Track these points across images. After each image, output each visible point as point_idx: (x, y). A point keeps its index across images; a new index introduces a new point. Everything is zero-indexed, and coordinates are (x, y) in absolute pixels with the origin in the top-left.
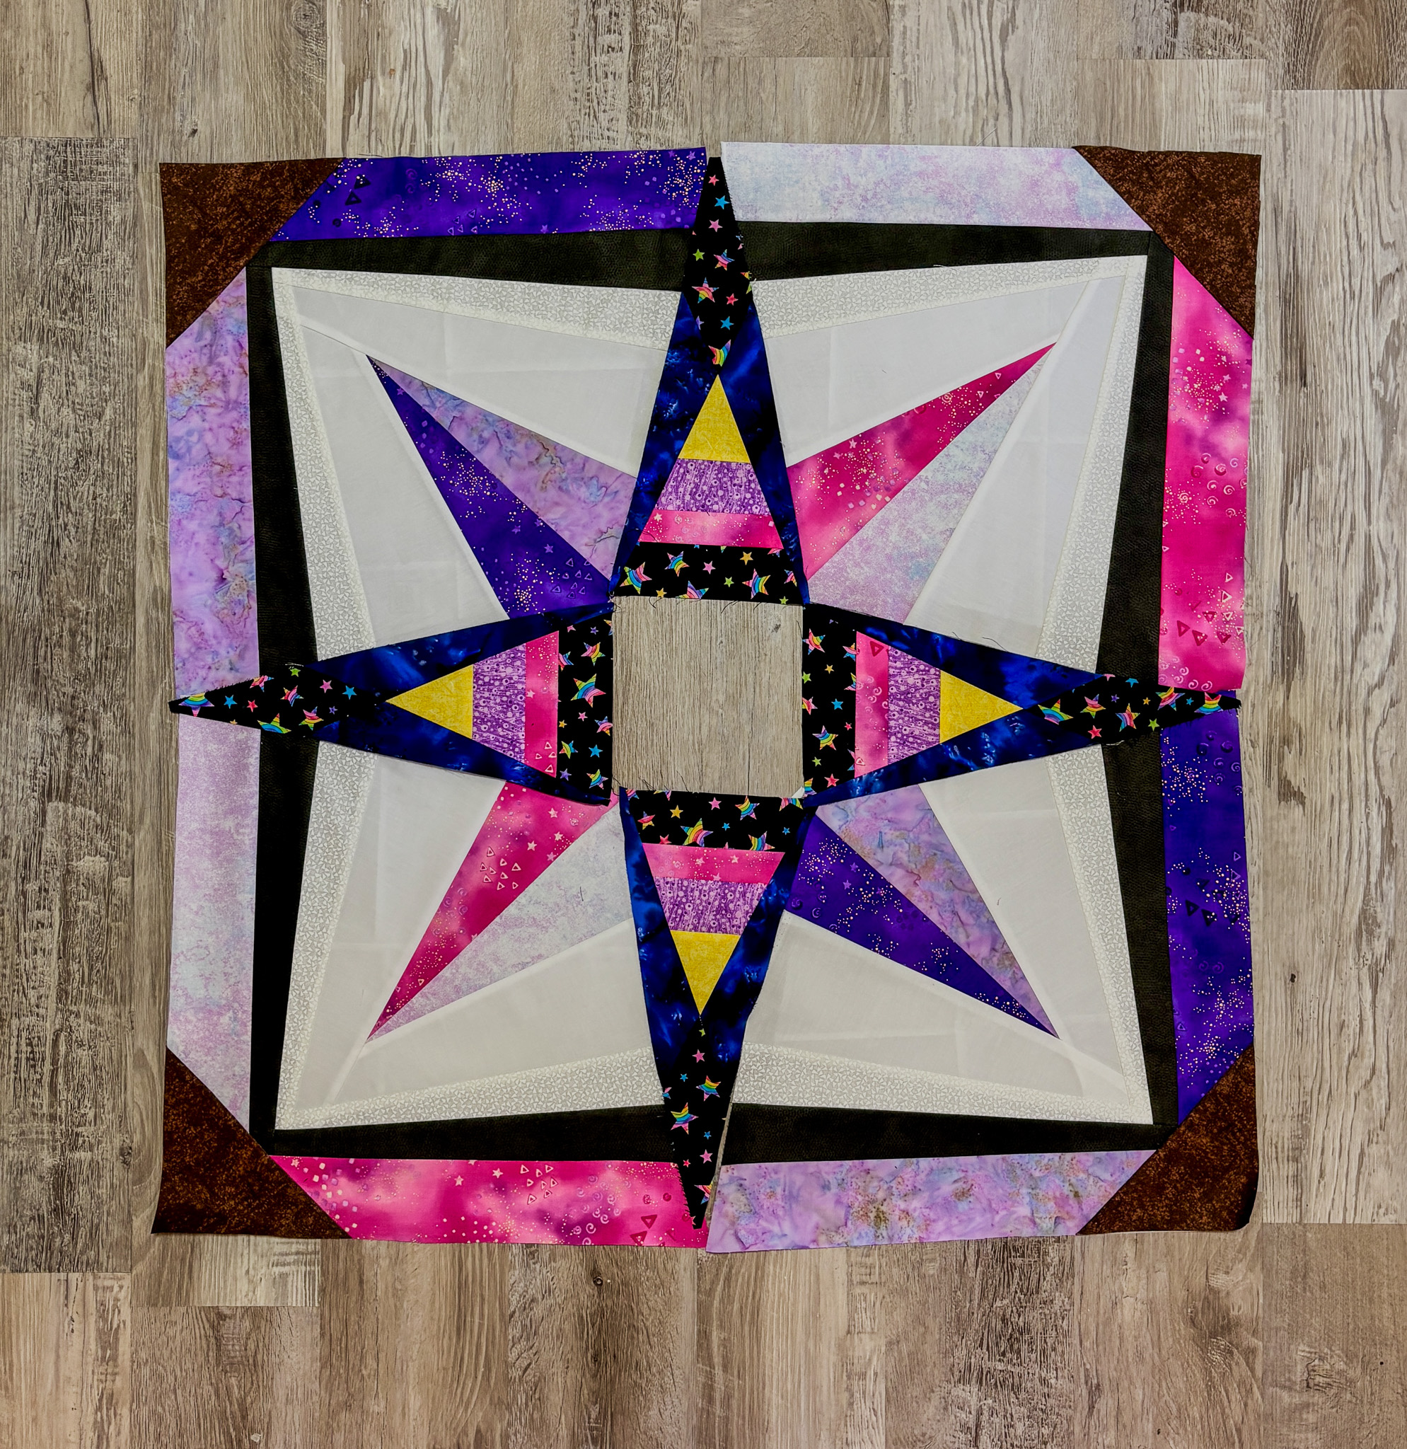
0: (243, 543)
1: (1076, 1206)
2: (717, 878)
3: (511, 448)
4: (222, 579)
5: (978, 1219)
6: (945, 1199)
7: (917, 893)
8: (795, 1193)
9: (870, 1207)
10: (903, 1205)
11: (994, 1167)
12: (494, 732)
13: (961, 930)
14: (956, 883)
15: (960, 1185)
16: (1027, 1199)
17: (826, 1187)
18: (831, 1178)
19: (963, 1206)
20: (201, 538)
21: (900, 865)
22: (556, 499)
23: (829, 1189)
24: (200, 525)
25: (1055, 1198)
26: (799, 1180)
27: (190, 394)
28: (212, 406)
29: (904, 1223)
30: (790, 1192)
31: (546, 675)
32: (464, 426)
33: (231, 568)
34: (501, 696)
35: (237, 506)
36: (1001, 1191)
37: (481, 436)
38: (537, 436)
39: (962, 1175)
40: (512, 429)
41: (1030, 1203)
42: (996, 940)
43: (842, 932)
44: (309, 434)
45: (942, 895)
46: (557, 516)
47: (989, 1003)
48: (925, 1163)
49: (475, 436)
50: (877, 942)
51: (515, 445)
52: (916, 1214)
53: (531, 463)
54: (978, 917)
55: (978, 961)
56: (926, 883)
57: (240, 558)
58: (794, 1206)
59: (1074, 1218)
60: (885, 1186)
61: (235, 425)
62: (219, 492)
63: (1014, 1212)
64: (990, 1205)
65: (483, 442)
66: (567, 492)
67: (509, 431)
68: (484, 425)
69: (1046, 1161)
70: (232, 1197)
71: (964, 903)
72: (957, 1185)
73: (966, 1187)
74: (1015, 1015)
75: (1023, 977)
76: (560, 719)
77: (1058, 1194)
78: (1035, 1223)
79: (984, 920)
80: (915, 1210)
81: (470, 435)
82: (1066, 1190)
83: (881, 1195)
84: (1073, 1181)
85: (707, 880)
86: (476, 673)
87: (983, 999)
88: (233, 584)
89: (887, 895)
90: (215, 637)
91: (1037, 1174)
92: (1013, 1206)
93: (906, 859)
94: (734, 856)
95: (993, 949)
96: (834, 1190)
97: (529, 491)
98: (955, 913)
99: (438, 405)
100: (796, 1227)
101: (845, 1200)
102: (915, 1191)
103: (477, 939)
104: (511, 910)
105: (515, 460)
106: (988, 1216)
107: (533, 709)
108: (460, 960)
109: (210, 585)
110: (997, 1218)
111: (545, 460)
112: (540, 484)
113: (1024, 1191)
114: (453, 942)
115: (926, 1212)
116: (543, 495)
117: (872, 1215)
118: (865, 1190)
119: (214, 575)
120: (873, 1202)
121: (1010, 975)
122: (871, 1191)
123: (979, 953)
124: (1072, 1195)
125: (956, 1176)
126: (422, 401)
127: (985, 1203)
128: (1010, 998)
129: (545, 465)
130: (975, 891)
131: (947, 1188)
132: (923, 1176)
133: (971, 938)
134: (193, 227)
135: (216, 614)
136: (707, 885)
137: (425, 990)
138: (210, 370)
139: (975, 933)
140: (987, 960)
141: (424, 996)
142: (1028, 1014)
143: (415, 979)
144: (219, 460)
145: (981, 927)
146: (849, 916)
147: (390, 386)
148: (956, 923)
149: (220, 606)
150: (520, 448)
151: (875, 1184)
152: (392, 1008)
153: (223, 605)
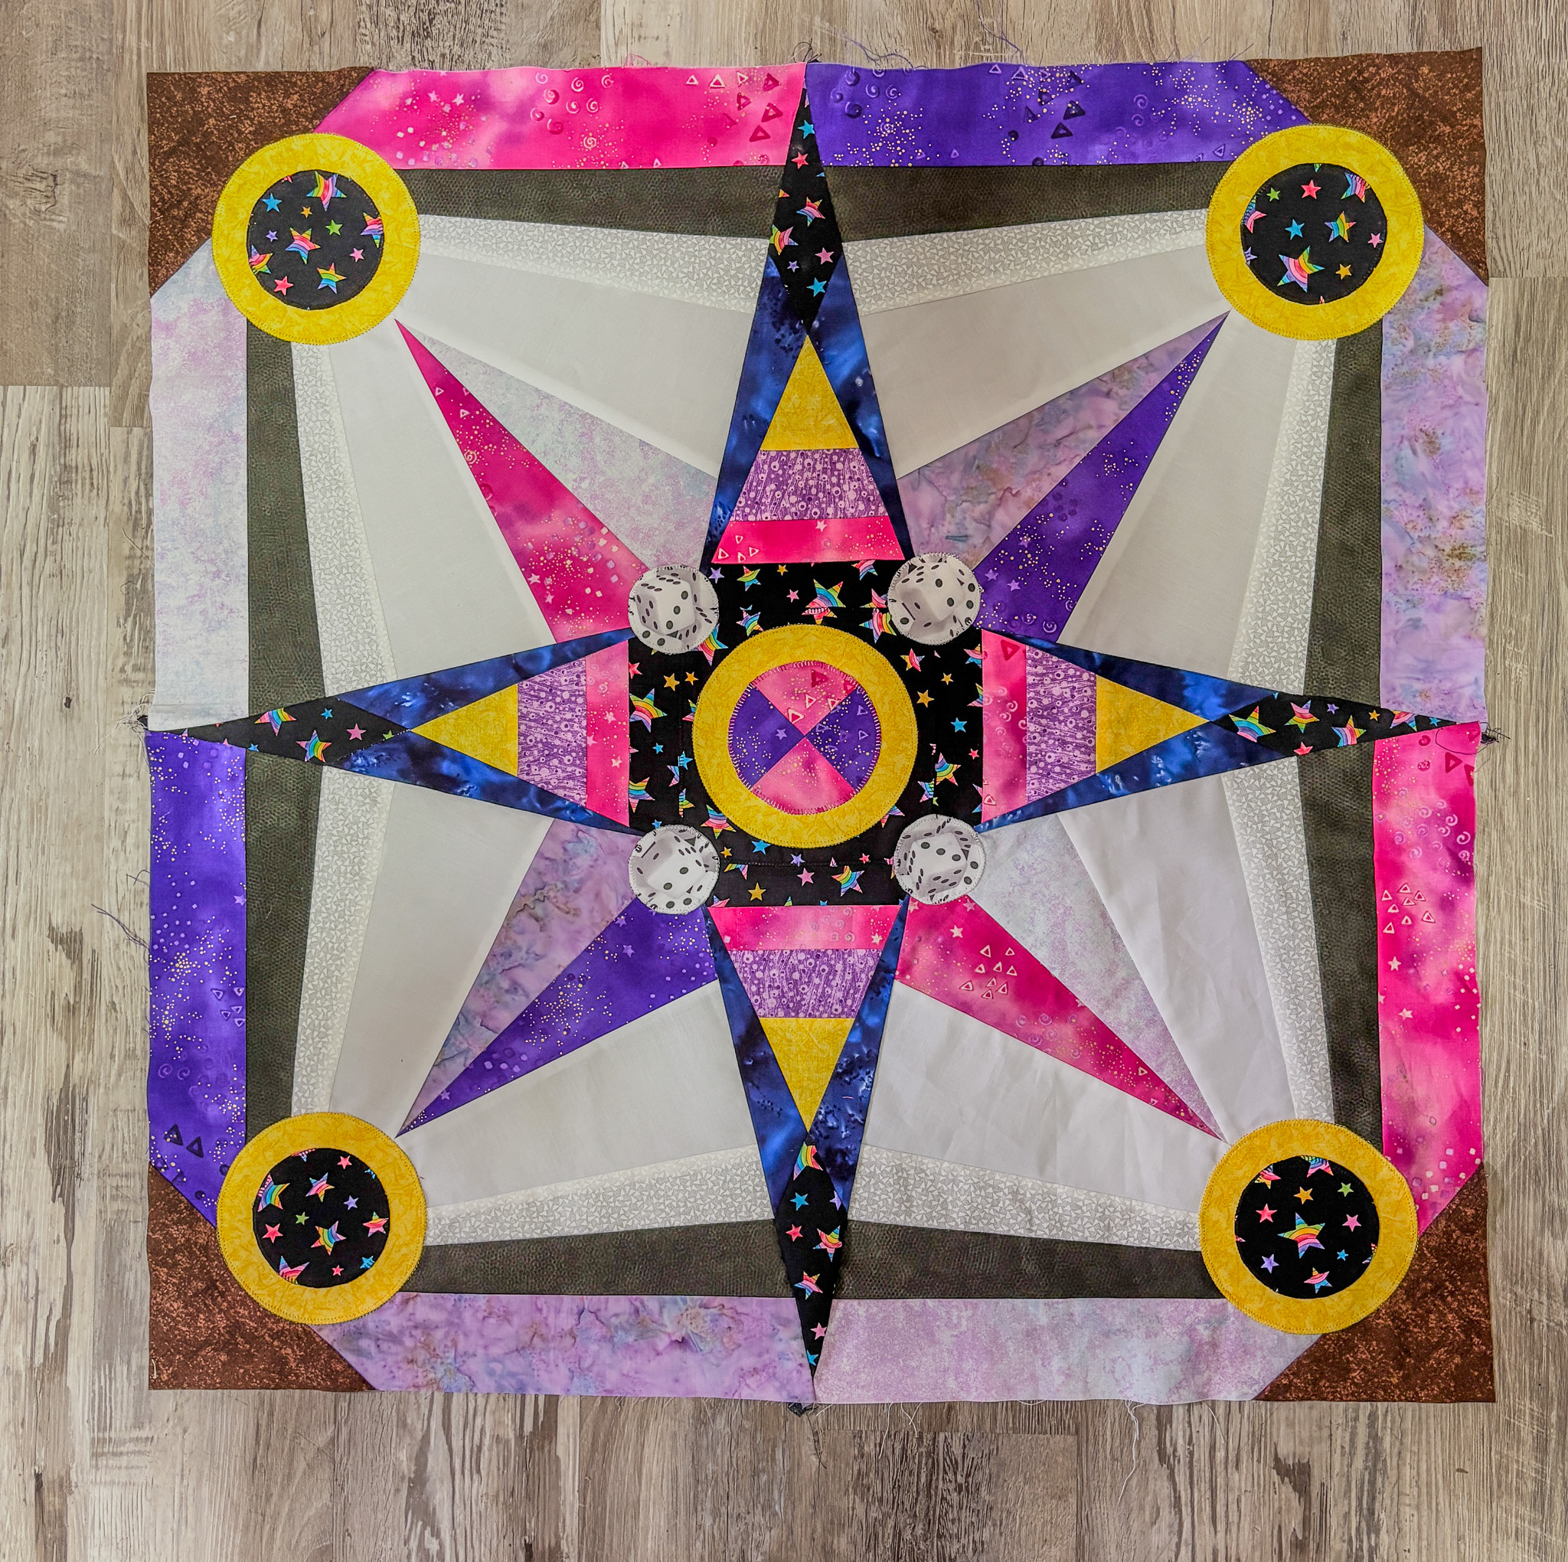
0: (637, 1311)
1: (1455, 294)
2: (591, 741)
3: (523, 953)
4: (683, 1343)
5: (1467, 423)
6: (1437, 468)
7: (1028, 493)
8: (1422, 665)
9: (1447, 565)
10: (1443, 524)
11: (1396, 402)
12: (769, 480)
13: (1081, 435)
14: (1018, 441)
15: (1419, 447)
16: (1442, 359)
17: (1415, 624)
18: (1404, 618)
19: (1446, 443)
20: (628, 1366)
21: (991, 514)
22: (592, 896)
23: (1419, 620)
24: (611, 1366)
25: (1444, 320)
26: (1406, 659)
27: (441, 1370)
28: (455, 1344)
29: (1466, 523)
30: (1423, 671)
31: (845, 546)
32: (494, 1013)
33: (669, 1330)
34: (817, 487)
35: (587, 1318)
36: (1430, 393)
37: (507, 991)
38: (508, 918)
39: (1406, 443)
40: (498, 950)
41: (1448, 355)
42: (1096, 389)
43: (1075, 594)
44: (496, 1218)
45: (1033, 459)
46: (613, 895)
47: (1179, 402)
48: (1388, 493)
49: (508, 998)
50: (1091, 549)
51: (520, 948)
52: (1456, 506)
53: (542, 929)
54: (1064, 412)
55: (1123, 415)
56: (1017, 483)
57: (656, 1316)
58: (1439, 667)
59: (1470, 297)
60: (1418, 545)
61: (480, 1315)
62: (569, 1341)
63: (1459, 376)
64: (1450, 407)
65: (515, 987)
66: (582, 881)
67: (502, 955)
68: (494, 987)
69: (1392, 331)
70: (1442, 1316)
71: (1045, 432)
72: (1419, 451)
73: (1422, 438)
74: (1197, 369)
75: (1146, 356)
76: (789, 566)
77: (1440, 317)
78: (1474, 350)
79: (1068, 405)
80: (1450, 508)
81: (506, 1006)
82: (1435, 305)
83: (1430, 552)
84: (1421, 295)
85: (587, 728)
86: (846, 451)
87: (1173, 410)
88: (689, 1328)
89: (1030, 533)
90: (760, 1355)
91: (1410, 344)
92: (1451, 378)
93: (982, 506)
94: (620, 762)
95: (1108, 395)
96: (1420, 613)
97: (579, 932)
98: (1058, 443)
99: (465, 1046)
100: (1466, 666)
101: (1436, 599)
102: (1425, 506)
103: (1082, 999)
104: (1042, 955)
105: (538, 948)
106: (1464, 409)
107: (803, 530)
108: (1109, 1020)
109: (691, 1359)
110: (1467, 398)
111: (539, 911)
112: (569, 917)
113: (1430, 362)
114: (1088, 1031)
115: (1453, 493)
116: (585, 914)
117: (1458, 563)
118: (1424, 572)
119: (677, 1353)
120: (1439, 561)
121: (1142, 373)
122: (1425, 565)
123: (1113, 413)
124: (1439, 298)
125: (1407, 452)
126: (457, 1068)
127: (1447, 413)
128: (1174, 373)
129: (545, 909)
130: (1029, 415)
131: (1422, 465)
132: (1406, 495)
133: (1093, 423)
134: (224, 1358)
135: (729, 1353)
136: (580, 727)
137: (1152, 1066)
138: (409, 1342)
139: (1086, 416)
140: (1122, 403)
141: (1161, 1066)
142: (1195, 351)
143: (1138, 1079)
144: (527, 1338)
145: (1077, 409)
146: (1055, 584)
147: (436, 1109)
148: (1071, 442)
149: (719, 1347)
150: (523, 941)
151: (1415, 559)
152: (1178, 1108)
153: (718, 1344)
